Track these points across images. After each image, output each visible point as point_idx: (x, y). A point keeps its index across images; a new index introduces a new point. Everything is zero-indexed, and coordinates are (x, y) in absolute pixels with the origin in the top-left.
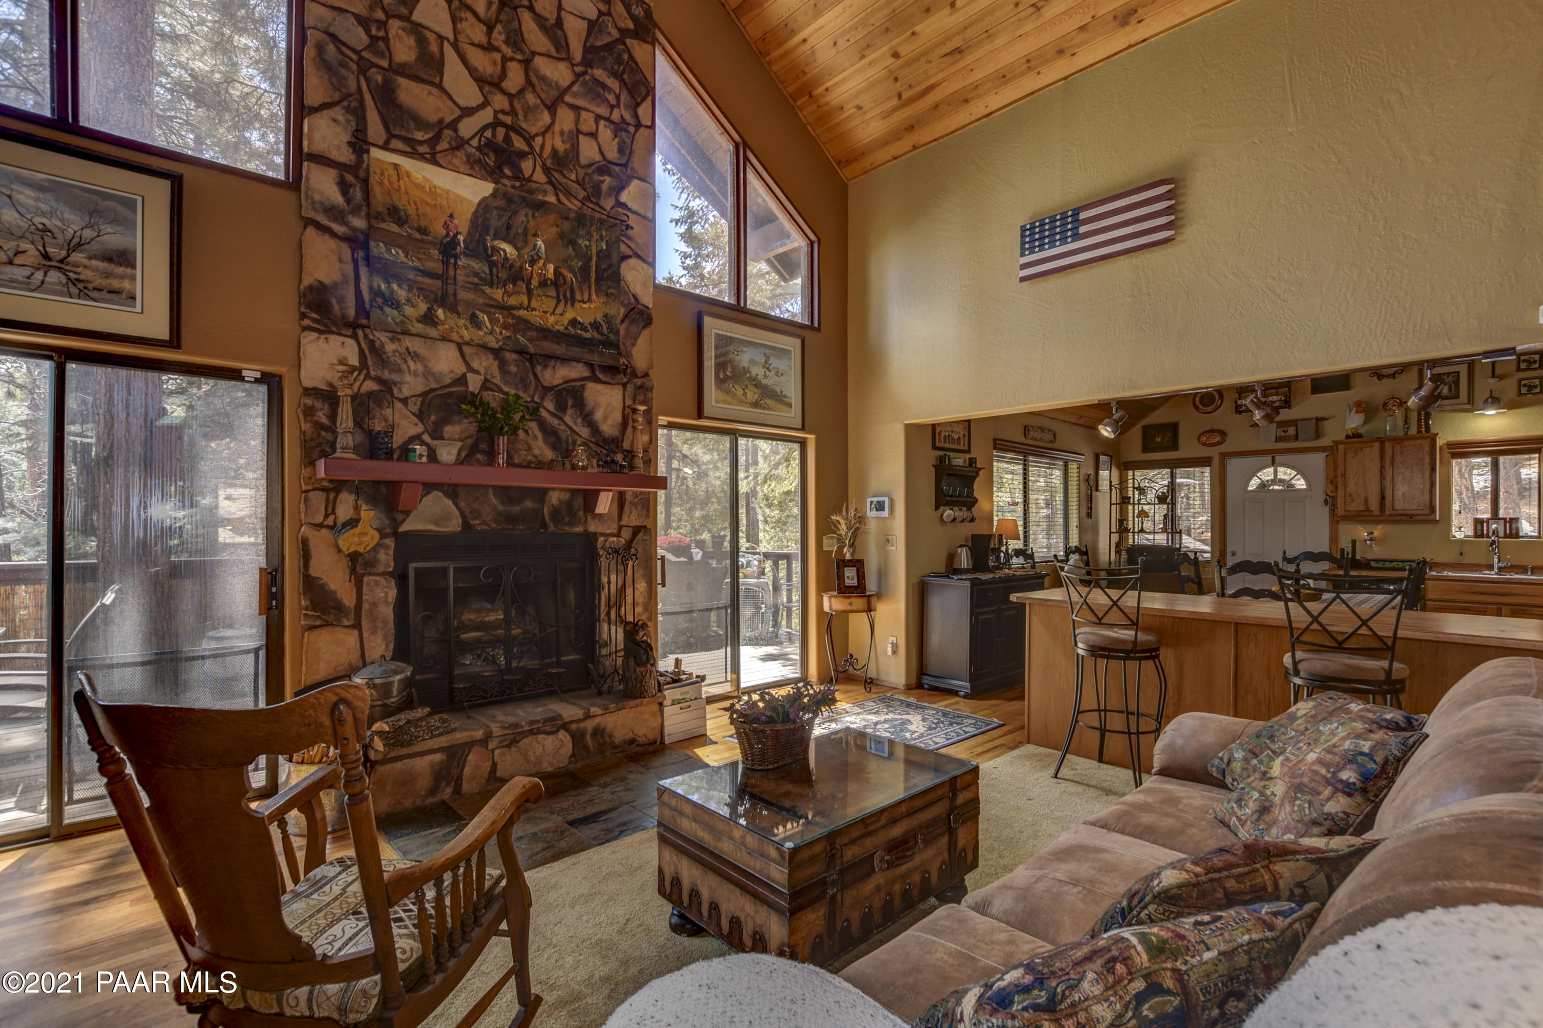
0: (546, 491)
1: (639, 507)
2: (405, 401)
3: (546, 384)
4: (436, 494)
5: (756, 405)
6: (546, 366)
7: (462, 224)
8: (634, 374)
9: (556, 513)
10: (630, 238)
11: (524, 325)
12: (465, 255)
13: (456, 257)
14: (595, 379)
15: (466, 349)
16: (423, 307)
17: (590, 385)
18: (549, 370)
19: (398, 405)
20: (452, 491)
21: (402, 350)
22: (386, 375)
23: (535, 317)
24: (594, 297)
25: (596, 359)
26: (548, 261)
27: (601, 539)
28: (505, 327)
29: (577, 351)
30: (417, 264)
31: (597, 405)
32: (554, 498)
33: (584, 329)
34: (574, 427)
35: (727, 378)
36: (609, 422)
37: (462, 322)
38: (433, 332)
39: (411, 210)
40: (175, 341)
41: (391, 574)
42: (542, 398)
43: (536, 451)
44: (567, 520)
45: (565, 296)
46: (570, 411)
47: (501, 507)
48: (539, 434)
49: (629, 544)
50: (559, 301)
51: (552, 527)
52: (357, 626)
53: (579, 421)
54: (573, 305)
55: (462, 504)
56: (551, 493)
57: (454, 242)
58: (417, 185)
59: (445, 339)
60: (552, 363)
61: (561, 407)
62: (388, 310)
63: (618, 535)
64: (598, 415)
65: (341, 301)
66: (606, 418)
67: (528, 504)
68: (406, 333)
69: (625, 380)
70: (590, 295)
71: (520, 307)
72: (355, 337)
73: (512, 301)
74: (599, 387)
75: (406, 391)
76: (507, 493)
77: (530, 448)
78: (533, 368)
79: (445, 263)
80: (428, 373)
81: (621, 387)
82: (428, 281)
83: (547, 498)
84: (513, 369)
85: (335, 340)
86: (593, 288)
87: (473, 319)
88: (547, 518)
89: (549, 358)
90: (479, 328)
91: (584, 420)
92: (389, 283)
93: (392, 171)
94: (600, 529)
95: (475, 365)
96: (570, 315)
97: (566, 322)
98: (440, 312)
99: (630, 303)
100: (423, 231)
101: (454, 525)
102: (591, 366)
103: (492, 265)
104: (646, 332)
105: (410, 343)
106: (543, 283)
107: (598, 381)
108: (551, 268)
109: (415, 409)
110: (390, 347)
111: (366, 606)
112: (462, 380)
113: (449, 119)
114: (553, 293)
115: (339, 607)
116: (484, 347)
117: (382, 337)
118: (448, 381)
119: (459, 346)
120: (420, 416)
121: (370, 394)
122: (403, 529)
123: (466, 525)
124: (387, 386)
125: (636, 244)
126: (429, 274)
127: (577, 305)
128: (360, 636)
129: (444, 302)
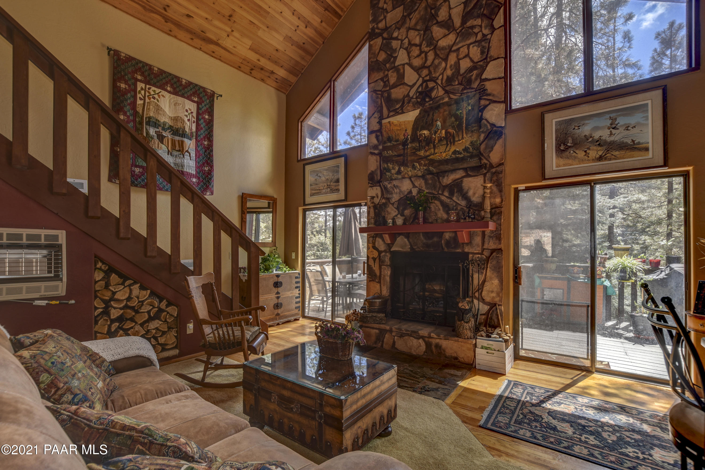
0: (443, 233)
1: (494, 239)
2: (393, 204)
3: (444, 184)
4: (401, 236)
5: (600, 158)
6: (444, 177)
7: (409, 132)
8: (492, 166)
9: (448, 243)
10: (489, 95)
11: (432, 162)
12: (411, 143)
13: (408, 145)
14: (468, 176)
15: (413, 179)
16: (397, 168)
17: (465, 179)
18: (446, 178)
19: (391, 206)
20: (407, 236)
21: (392, 186)
22: (389, 196)
23: (437, 157)
24: (465, 135)
25: (465, 166)
26: (442, 129)
27: (471, 256)
28: (425, 165)
29: (457, 165)
30: (396, 153)
31: (469, 189)
32: (447, 236)
33: (461, 153)
34: (458, 202)
35: (567, 148)
36: (477, 195)
37: (409, 169)
38: (400, 177)
39: (394, 136)
40: (346, 199)
41: (389, 265)
42: (443, 191)
43: (439, 215)
44: (453, 246)
45: (450, 141)
46: (456, 195)
47: (425, 241)
48: (441, 208)
49: (488, 258)
50: (447, 145)
51: (446, 250)
52: (380, 282)
53: (460, 198)
54: (454, 144)
55: (411, 240)
56: (445, 234)
57: (407, 139)
58: (396, 125)
59: (404, 178)
60: (447, 174)
61: (452, 194)
62: (387, 173)
63: (482, 254)
64: (470, 193)
65: (377, 175)
66: (474, 194)
67: (435, 239)
68: (392, 180)
69: (485, 171)
70: (463, 136)
71: (431, 154)
72: (380, 186)
73: (428, 153)
74: (470, 179)
75: (393, 200)
76: (427, 235)
77: (436, 214)
78: (439, 179)
79: (404, 149)
80: (401, 191)
81: (482, 176)
82: (399, 158)
83: (443, 236)
84: (430, 182)
85: (375, 188)
86: (464, 131)
87: (414, 167)
88: (443, 245)
89: (444, 173)
90: (415, 169)
91: (462, 197)
92: (387, 164)
93: (388, 125)
94: (471, 250)
95: (417, 184)
96: (452, 149)
97: (450, 153)
98: (402, 169)
99: (488, 130)
100: (397, 141)
101: (407, 249)
102: (465, 169)
103: (420, 142)
104: (500, 141)
105: (395, 183)
106: (440, 140)
107: (470, 176)
108: (444, 132)
109: (396, 206)
110: (389, 186)
111: (382, 276)
112: (410, 192)
113: (406, 94)
114: (445, 142)
115: (376, 275)
116: (417, 176)
117: (386, 183)
118: (406, 193)
119: (410, 178)
120: (398, 208)
121: (384, 204)
122: (392, 249)
123: (412, 248)
124: (388, 199)
125: (493, 95)
126: (399, 156)
127: (456, 143)
128: (380, 286)
129: (404, 164)
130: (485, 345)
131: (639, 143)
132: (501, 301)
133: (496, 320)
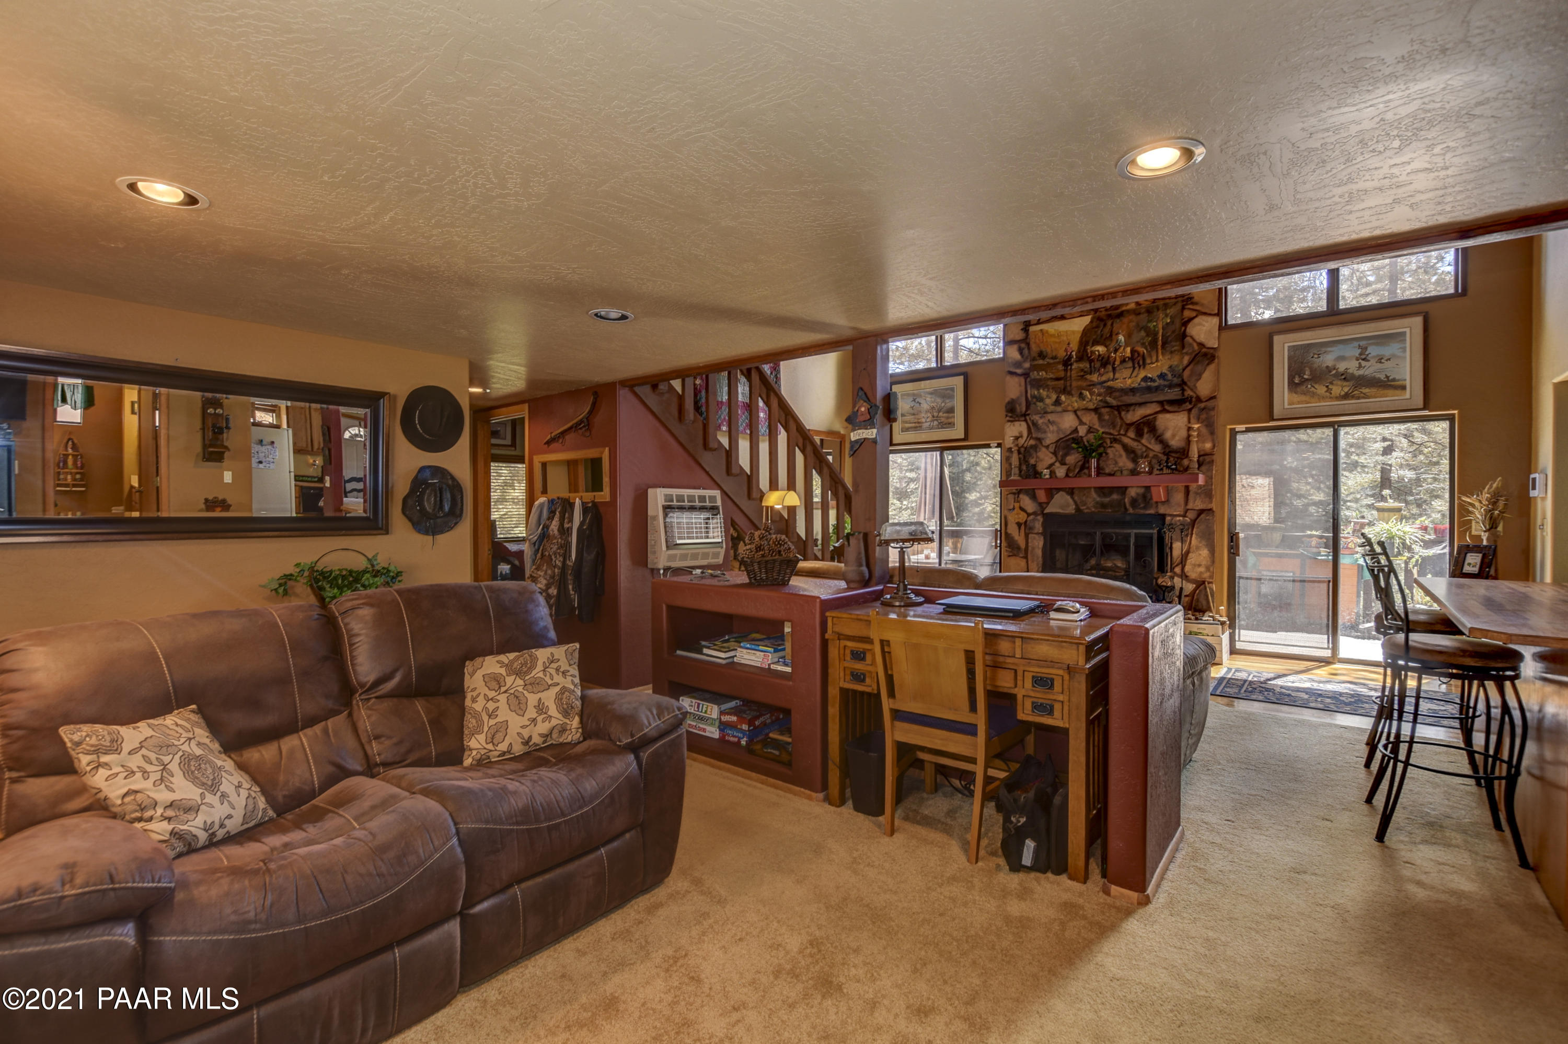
0: (1126, 488)
1: (1203, 496)
2: (1047, 447)
3: (1128, 422)
4: (1061, 493)
5: (1346, 396)
6: (1128, 411)
7: (1074, 346)
8: (1199, 400)
9: (1134, 502)
10: (1196, 304)
11: (1111, 391)
12: (1076, 361)
13: (1071, 365)
14: (1164, 411)
15: (1079, 413)
16: (1054, 397)
17: (1160, 416)
18: (1131, 413)
19: (1044, 449)
20: (1071, 492)
21: (1046, 421)
22: (1040, 435)
23: (1118, 384)
24: (1160, 357)
25: (1161, 398)
26: (1126, 346)
27: (1168, 518)
28: (1099, 395)
29: (1148, 397)
30: (1052, 376)
31: (1166, 429)
32: (1132, 492)
33: (1154, 381)
34: (1149, 446)
35: (1304, 382)
36: (1177, 438)
37: (1074, 399)
38: (1059, 409)
39: (1049, 350)
40: (966, 439)
41: (1041, 534)
42: (1127, 431)
43: (1121, 464)
44: (1142, 505)
45: (1138, 363)
46: (1146, 436)
47: (1098, 499)
48: (1123, 454)
49: (1194, 522)
50: (1134, 368)
51: (1131, 511)
52: (1026, 557)
53: (1153, 441)
54: (1144, 367)
55: (1076, 498)
56: (1130, 489)
57: (1070, 357)
58: (1052, 336)
59: (1065, 411)
60: (1132, 408)
61: (1140, 434)
62: (1038, 404)
63: (1184, 516)
64: (1168, 435)
65: (1020, 405)
66: (1174, 436)
67: (1115, 496)
68: (1046, 413)
69: (1190, 406)
70: (1157, 357)
71: (1108, 381)
72: (1026, 420)
73: (1104, 378)
74: (1168, 416)
75: (1048, 442)
76: (1101, 490)
77: (1116, 463)
78: (1120, 413)
79: (1066, 370)
80: (1059, 430)
81: (1186, 413)
82: (1056, 383)
83: (1127, 492)
84: (1107, 417)
85: (1017, 423)
86: (1160, 352)
87: (1081, 397)
88: (1128, 505)
89: (1128, 407)
90: (1084, 400)
91: (1156, 439)
92: (1038, 390)
93: (1040, 334)
94: (1168, 511)
95: (1084, 420)
96: (1142, 375)
97: (1139, 380)
98: (1063, 398)
99: (1194, 351)
100: (1054, 358)
101: (1071, 509)
102: (1161, 403)
103: (1091, 361)
104: (1212, 367)
105: (1050, 417)
106: (1123, 361)
107: (1168, 412)
108: (1128, 349)
109: (1052, 450)
110: (1040, 421)
111: (1030, 549)
112: (1076, 430)
114: (1130, 364)
115: (1019, 548)
116: (1087, 409)
117: (1036, 418)
118: (1068, 432)
119: (1075, 412)
120: (1055, 453)
121: (1032, 447)
122: (1046, 511)
123: (1078, 509)
124: (1039, 440)
125: (1202, 305)
126: (1058, 379)
127: (1148, 367)
128: (1027, 562)
129: (1065, 391)
130: (1195, 630)
131: (1394, 380)
132: (1212, 577)
133: (1204, 603)
